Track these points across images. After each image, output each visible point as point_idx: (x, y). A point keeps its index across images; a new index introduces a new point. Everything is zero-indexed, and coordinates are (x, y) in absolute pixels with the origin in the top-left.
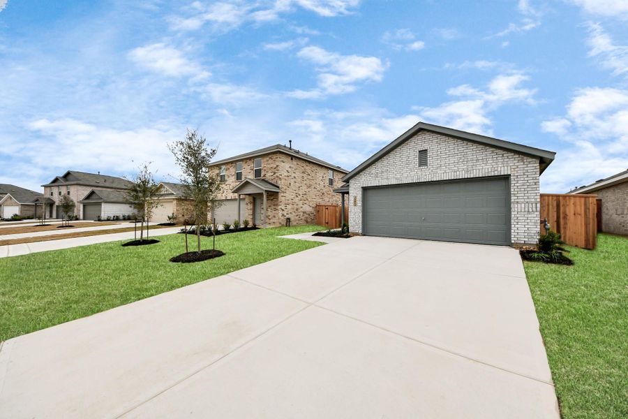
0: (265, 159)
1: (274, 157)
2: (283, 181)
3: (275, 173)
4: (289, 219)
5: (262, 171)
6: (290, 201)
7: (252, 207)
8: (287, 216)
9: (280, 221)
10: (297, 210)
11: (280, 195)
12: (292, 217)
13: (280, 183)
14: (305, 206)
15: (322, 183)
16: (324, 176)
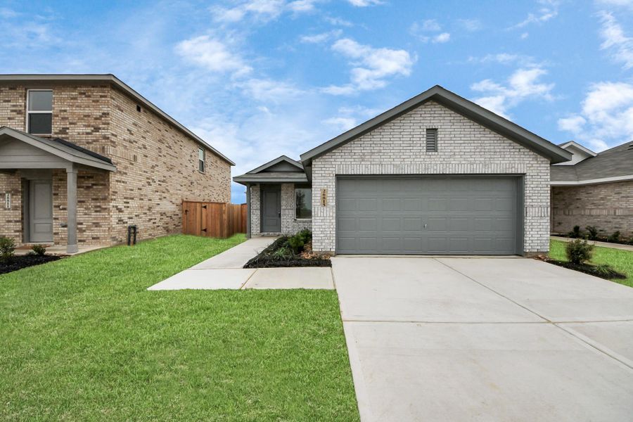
0: (65, 95)
1: (96, 93)
2: (120, 149)
3: (97, 129)
4: (134, 228)
5: (55, 120)
6: (136, 192)
7: (18, 203)
8: (130, 223)
9: (114, 234)
10: (150, 209)
11: (113, 178)
12: (141, 224)
13: (110, 152)
14: (165, 201)
15: (190, 165)
16: (193, 154)
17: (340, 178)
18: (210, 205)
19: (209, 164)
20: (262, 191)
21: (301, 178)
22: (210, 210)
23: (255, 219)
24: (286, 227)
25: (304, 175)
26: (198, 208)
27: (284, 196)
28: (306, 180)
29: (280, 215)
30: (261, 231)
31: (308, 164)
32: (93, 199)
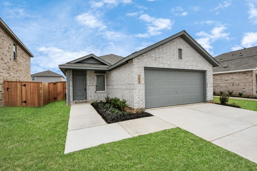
15: (8, 54)
16: (10, 47)
18: (29, 84)
19: (19, 54)
20: (73, 75)
21: (104, 67)
22: (29, 88)
24: (90, 96)
26: (19, 87)
27: (88, 77)
29: (85, 89)
30: (74, 100)
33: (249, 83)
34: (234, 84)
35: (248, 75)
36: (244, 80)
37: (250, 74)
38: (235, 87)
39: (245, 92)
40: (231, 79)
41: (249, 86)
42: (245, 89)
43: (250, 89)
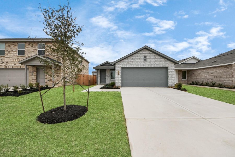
0: (48, 45)
5: (45, 52)
9: (62, 83)
17: (122, 68)
18: (85, 75)
19: (83, 63)
20: (101, 71)
21: (112, 67)
22: (85, 77)
23: (99, 79)
24: (108, 82)
25: (113, 67)
28: (114, 68)
29: (106, 78)
30: (100, 83)
31: (115, 64)
32: (56, 73)
33: (229, 76)
34: (218, 76)
35: (228, 69)
36: (226, 72)
37: (230, 68)
38: (218, 79)
39: (226, 83)
40: (216, 72)
41: (229, 77)
42: (226, 80)
43: (230, 81)
